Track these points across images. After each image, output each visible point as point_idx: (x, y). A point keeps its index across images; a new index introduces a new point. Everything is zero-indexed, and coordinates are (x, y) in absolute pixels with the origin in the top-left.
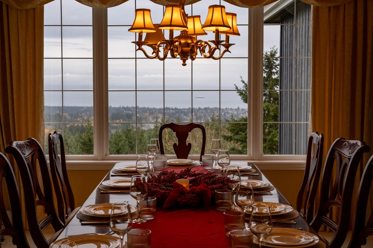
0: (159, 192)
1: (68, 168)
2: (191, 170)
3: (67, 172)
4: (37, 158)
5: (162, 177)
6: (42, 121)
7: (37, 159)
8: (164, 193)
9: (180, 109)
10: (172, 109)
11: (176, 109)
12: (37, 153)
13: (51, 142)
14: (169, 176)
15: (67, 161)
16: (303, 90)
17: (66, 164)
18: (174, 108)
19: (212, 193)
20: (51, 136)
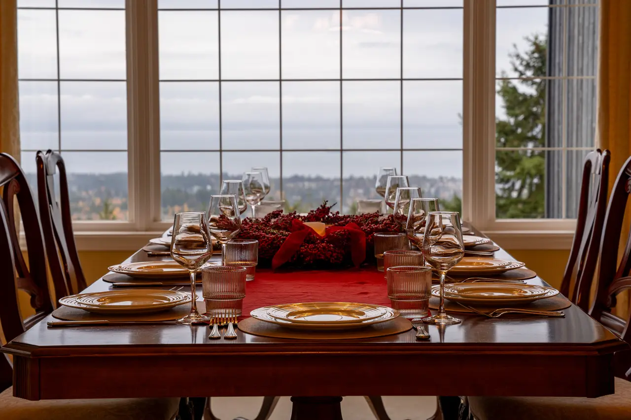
0: (264, 237)
1: (78, 247)
2: (331, 210)
3: (78, 254)
4: (15, 193)
5: (273, 220)
6: (14, 142)
7: (15, 196)
8: (274, 239)
9: (328, 180)
10: (309, 180)
11: (318, 179)
12: (14, 183)
13: (43, 166)
14: (286, 220)
15: (75, 233)
16: (585, 77)
17: (74, 237)
18: (313, 175)
19: (367, 240)
20: (40, 155)
